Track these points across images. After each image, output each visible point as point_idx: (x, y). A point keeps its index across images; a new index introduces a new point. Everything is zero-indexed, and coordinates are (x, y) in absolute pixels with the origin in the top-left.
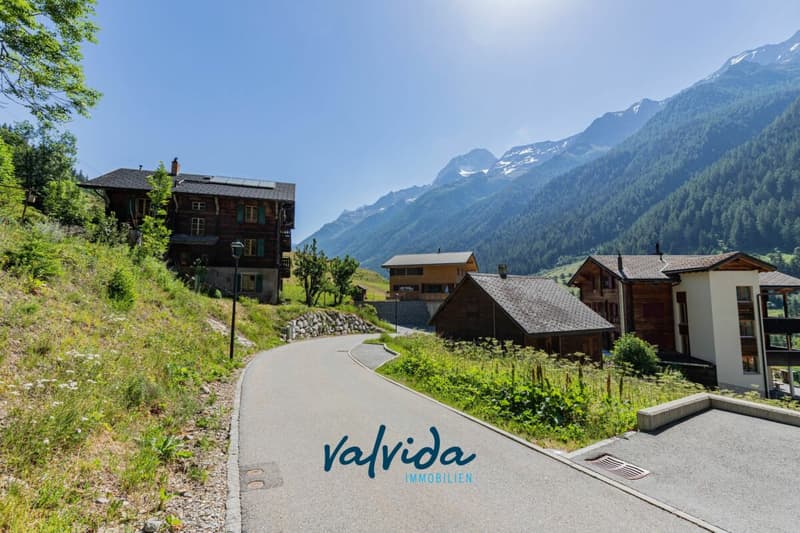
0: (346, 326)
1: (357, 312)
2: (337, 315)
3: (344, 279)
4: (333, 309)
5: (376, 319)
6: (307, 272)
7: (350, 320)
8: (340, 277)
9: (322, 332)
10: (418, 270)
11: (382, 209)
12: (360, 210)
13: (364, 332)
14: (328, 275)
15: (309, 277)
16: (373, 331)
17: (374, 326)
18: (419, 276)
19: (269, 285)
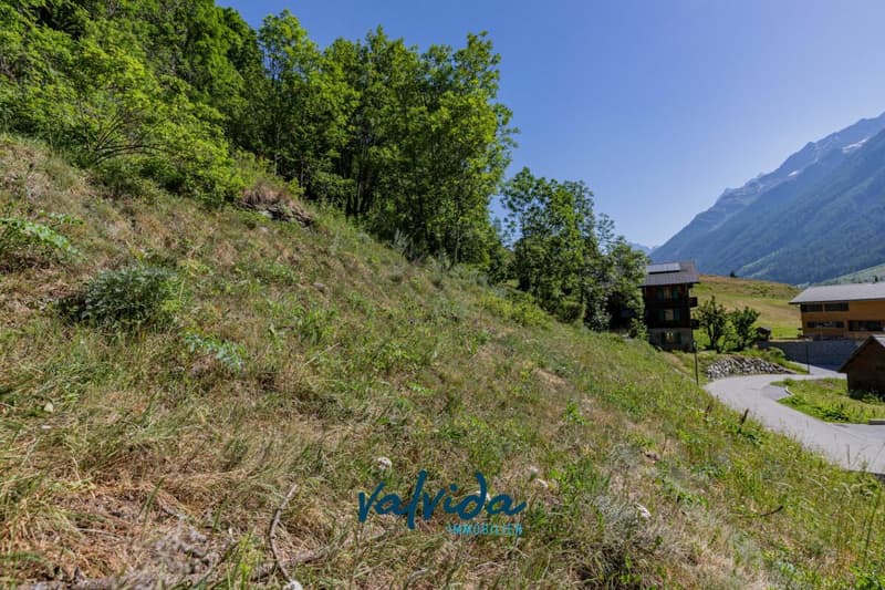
0: (753, 368)
1: (762, 356)
2: (743, 360)
3: (746, 328)
4: (738, 354)
5: (784, 361)
6: (710, 322)
7: (756, 364)
8: (742, 325)
9: (732, 372)
10: (843, 306)
11: (794, 173)
12: (752, 184)
13: (771, 373)
14: (729, 324)
15: (711, 327)
16: (781, 372)
17: (781, 368)
18: (843, 313)
19: (685, 339)
